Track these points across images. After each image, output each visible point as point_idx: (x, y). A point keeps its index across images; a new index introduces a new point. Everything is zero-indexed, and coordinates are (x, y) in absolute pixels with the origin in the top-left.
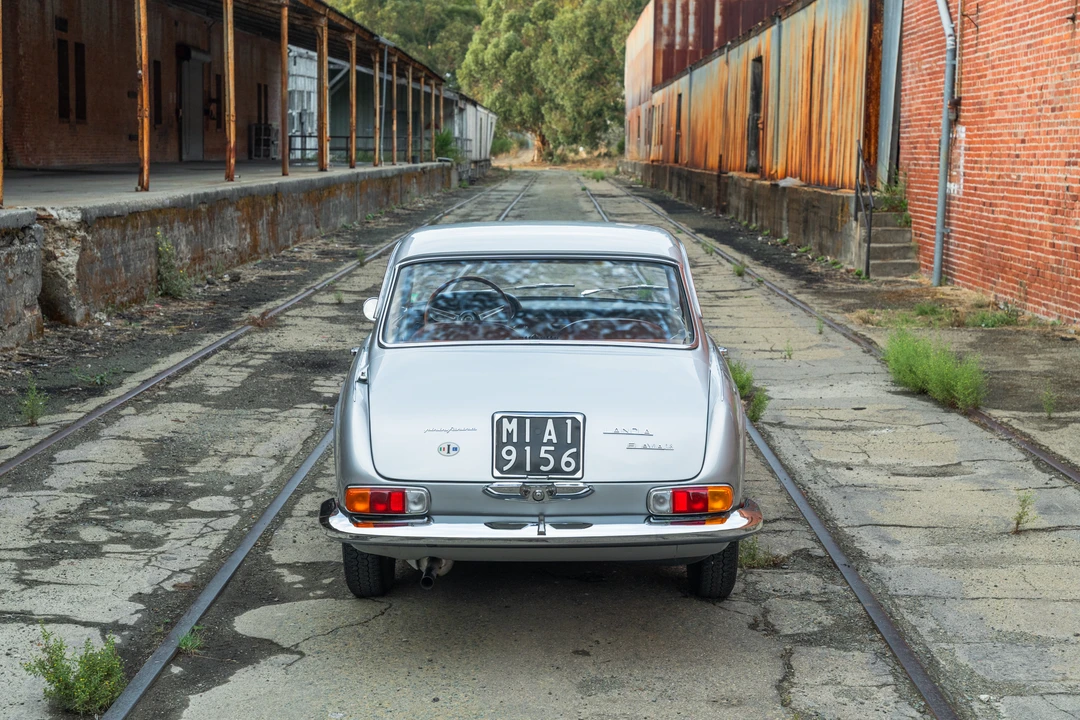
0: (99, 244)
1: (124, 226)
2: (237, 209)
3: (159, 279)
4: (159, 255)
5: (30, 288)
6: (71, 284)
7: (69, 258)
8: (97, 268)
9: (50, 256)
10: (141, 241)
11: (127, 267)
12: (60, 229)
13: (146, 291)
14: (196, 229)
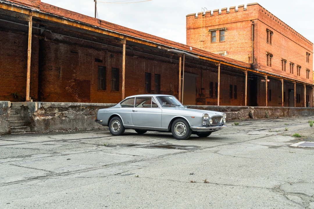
0: (257, 111)
1: (260, 109)
2: (280, 110)
3: (265, 116)
4: (265, 113)
5: (247, 114)
6: (253, 114)
7: (253, 112)
8: (256, 113)
9: (251, 111)
10: (263, 111)
11: (261, 114)
12: (252, 109)
13: (263, 117)
14: (272, 111)
